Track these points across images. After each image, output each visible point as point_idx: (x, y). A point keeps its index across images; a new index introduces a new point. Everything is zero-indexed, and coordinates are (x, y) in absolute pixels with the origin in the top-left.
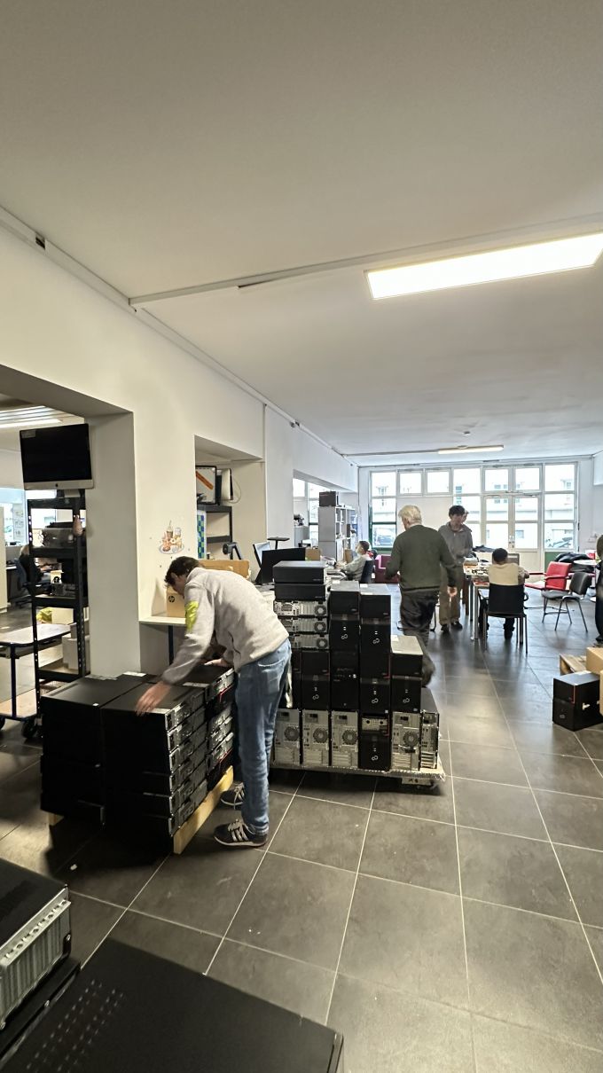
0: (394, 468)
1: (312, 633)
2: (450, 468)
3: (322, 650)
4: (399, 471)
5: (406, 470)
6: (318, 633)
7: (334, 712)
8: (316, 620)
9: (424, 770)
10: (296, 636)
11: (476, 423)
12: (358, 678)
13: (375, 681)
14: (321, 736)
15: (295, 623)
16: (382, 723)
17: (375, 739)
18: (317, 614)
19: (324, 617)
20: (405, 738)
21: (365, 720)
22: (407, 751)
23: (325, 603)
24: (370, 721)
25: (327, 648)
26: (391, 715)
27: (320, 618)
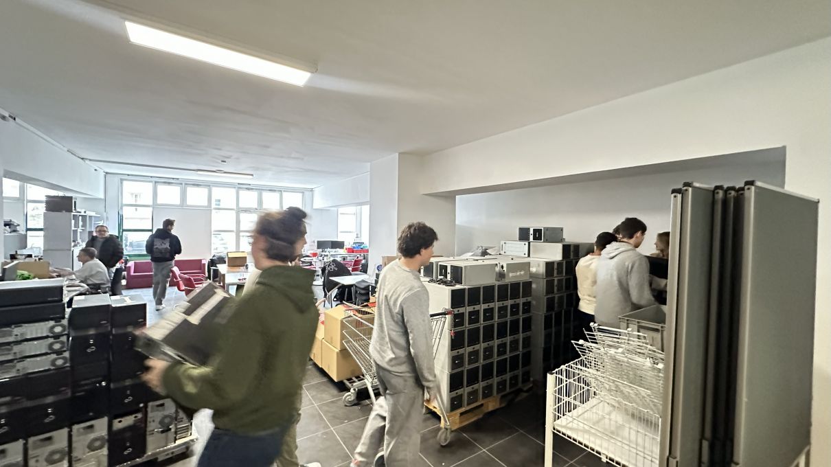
0: (151, 179)
1: (46, 354)
2: (209, 186)
3: (60, 368)
4: (156, 182)
5: (165, 182)
6: (53, 353)
7: (75, 427)
8: (51, 340)
9: (179, 442)
10: (18, 362)
11: (231, 156)
12: (108, 385)
13: (128, 382)
14: (57, 457)
15: (16, 349)
16: (136, 417)
17: (128, 434)
18: (52, 333)
19: (63, 335)
20: (161, 423)
21: (116, 421)
22: (163, 432)
23: (65, 322)
24: (122, 420)
25: (67, 364)
26: (146, 407)
27: (57, 337)
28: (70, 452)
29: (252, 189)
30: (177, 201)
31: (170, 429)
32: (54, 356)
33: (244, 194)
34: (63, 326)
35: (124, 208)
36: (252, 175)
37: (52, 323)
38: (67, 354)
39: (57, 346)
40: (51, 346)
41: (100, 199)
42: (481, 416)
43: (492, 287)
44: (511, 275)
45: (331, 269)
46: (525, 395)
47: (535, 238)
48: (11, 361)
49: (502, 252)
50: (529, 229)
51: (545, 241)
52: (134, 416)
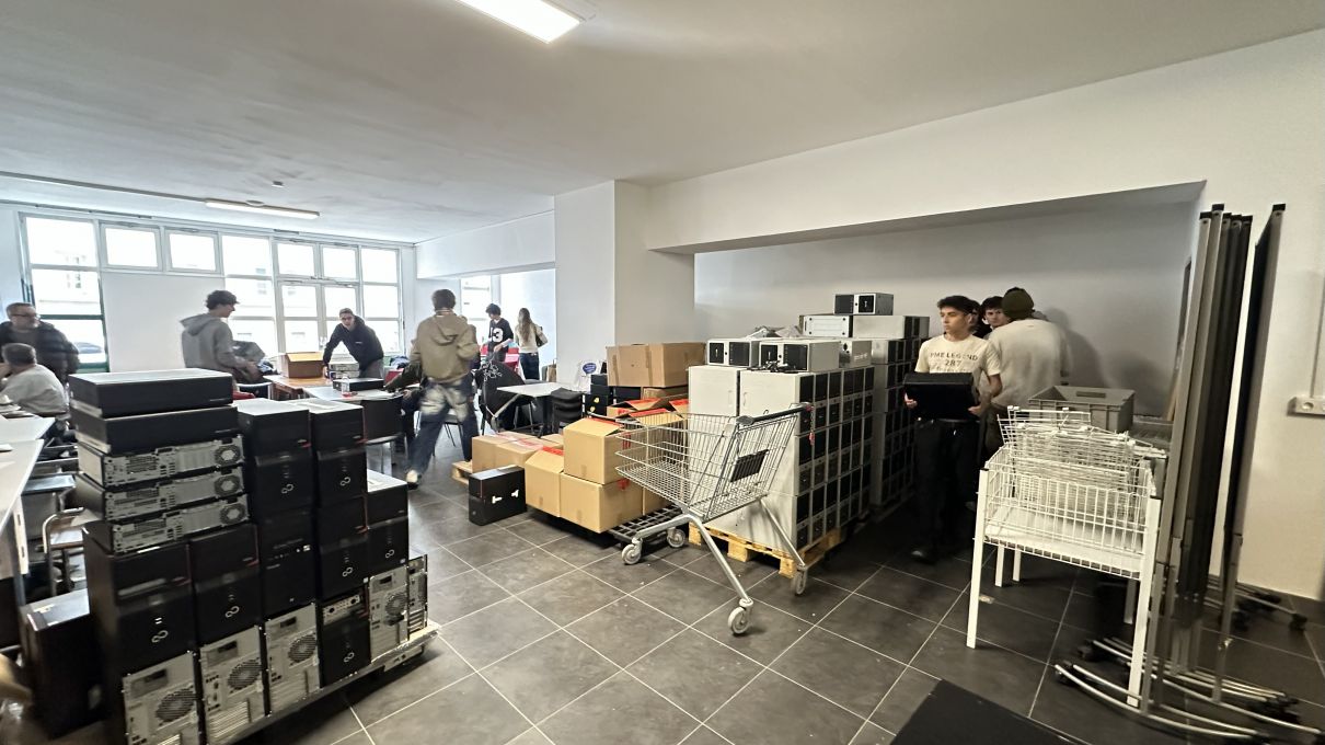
0: (90, 216)
1: (211, 501)
2: (216, 233)
3: (235, 525)
4: (100, 222)
6: (223, 499)
7: (270, 623)
8: (218, 475)
9: (414, 637)
10: (168, 516)
11: (300, 173)
12: (315, 548)
13: (345, 543)
14: (245, 676)
15: (164, 491)
16: (353, 601)
17: (346, 630)
18: (219, 462)
19: (235, 467)
20: (389, 607)
21: (326, 611)
22: (392, 623)
23: (238, 441)
24: (335, 607)
25: (246, 518)
26: (368, 583)
27: (226, 469)
28: (265, 665)
30: (151, 261)
31: (402, 617)
32: (223, 504)
33: (286, 250)
34: (235, 449)
35: (35, 272)
36: (317, 213)
37: (218, 444)
38: (243, 500)
39: (228, 486)
40: (218, 485)
43: (838, 374)
44: (856, 357)
45: (492, 375)
47: (862, 309)
48: (158, 514)
49: (806, 333)
50: (853, 296)
51: (878, 313)
52: (351, 599)
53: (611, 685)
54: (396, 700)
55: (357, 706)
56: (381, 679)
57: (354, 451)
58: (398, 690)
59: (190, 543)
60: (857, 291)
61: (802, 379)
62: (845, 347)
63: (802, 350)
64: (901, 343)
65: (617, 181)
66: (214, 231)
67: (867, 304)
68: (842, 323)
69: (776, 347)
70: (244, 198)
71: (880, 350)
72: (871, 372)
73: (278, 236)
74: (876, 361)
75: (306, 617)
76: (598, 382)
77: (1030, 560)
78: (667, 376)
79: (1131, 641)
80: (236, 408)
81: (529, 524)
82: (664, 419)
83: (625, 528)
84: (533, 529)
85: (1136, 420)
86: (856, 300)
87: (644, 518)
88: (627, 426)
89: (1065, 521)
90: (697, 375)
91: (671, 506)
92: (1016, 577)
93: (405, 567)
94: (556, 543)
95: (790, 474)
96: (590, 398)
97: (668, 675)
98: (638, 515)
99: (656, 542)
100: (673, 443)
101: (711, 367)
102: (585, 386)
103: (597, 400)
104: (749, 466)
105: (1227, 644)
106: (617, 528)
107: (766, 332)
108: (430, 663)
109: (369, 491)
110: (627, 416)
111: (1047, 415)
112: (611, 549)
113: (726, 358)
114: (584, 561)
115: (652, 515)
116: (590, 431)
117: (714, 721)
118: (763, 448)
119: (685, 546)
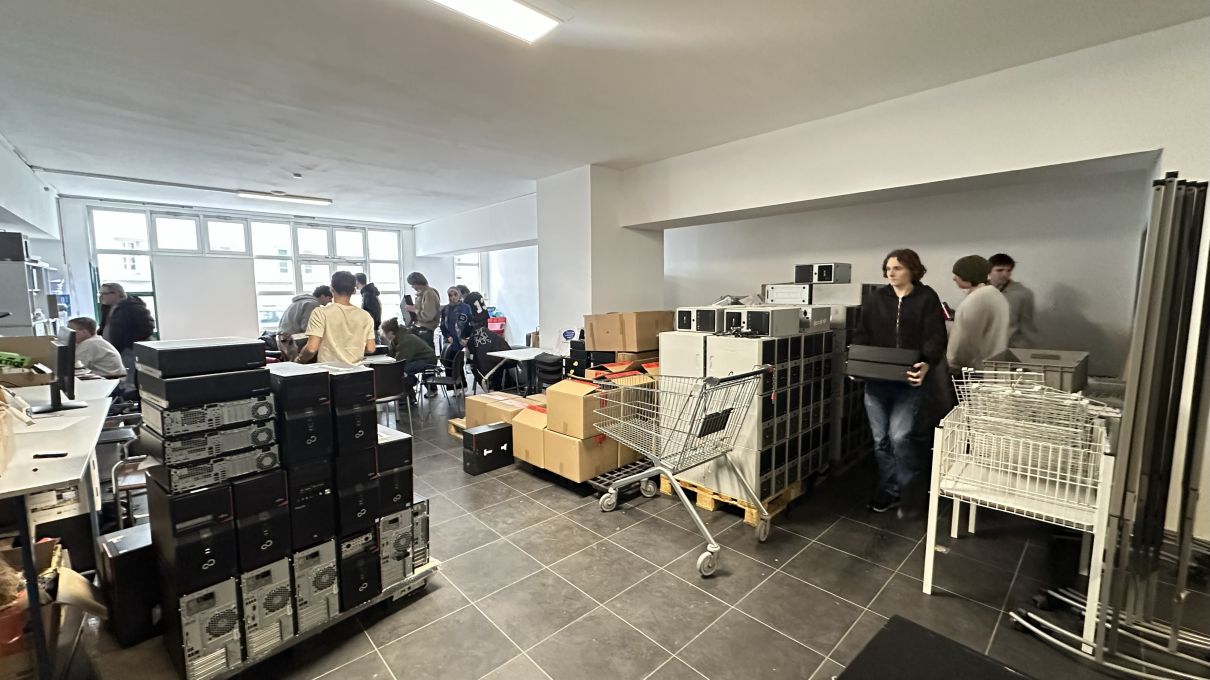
0: (142, 207)
1: (249, 449)
2: (246, 219)
3: (268, 471)
4: (152, 212)
5: (168, 213)
6: (259, 448)
7: (297, 555)
8: (254, 428)
9: (418, 571)
10: (215, 462)
12: (334, 492)
13: (359, 488)
14: (277, 600)
15: (212, 441)
16: (366, 539)
17: (361, 563)
18: (256, 417)
19: (269, 420)
20: (396, 544)
21: (344, 546)
22: (399, 558)
23: (270, 398)
24: (351, 543)
25: (277, 465)
26: (378, 523)
27: (261, 422)
28: (293, 592)
29: (317, 225)
30: (192, 244)
31: (408, 554)
32: (259, 453)
33: (304, 233)
34: (269, 406)
35: (100, 256)
36: (330, 201)
37: (254, 401)
38: (275, 449)
39: (263, 437)
40: (254, 436)
41: (55, 241)
42: (785, 507)
43: (799, 338)
44: (815, 323)
45: (483, 341)
46: (822, 479)
47: (821, 278)
48: (206, 460)
49: (768, 301)
50: (812, 266)
51: (836, 282)
52: (364, 537)
53: (591, 618)
54: (404, 625)
55: (371, 630)
56: (390, 608)
57: (366, 408)
58: (405, 617)
59: (233, 486)
60: (816, 262)
61: (765, 344)
62: (805, 313)
63: (764, 317)
64: (858, 309)
65: (592, 165)
66: (245, 219)
67: (826, 273)
68: (802, 291)
69: (740, 314)
70: (269, 189)
71: (838, 316)
72: (829, 336)
73: (298, 222)
74: (834, 326)
75: (327, 550)
76: (577, 347)
77: (985, 513)
78: (639, 342)
79: (1085, 592)
80: (268, 371)
81: (517, 474)
82: (636, 381)
83: (602, 478)
84: (520, 479)
85: (1091, 381)
86: (816, 270)
87: (619, 470)
88: (603, 387)
89: (1018, 478)
90: (667, 340)
91: (643, 459)
92: (972, 529)
93: (410, 510)
94: (541, 492)
95: (754, 429)
96: (570, 362)
97: (642, 611)
98: (613, 467)
99: (630, 492)
100: (646, 402)
101: (680, 333)
102: (564, 351)
103: (576, 364)
104: (715, 423)
105: (1183, 596)
106: (595, 479)
107: (730, 300)
108: (432, 595)
109: (380, 442)
110: (603, 378)
111: (1002, 375)
112: (590, 498)
113: (694, 324)
114: (565, 508)
115: (627, 467)
116: (572, 391)
117: (684, 654)
118: (727, 407)
119: (656, 496)
